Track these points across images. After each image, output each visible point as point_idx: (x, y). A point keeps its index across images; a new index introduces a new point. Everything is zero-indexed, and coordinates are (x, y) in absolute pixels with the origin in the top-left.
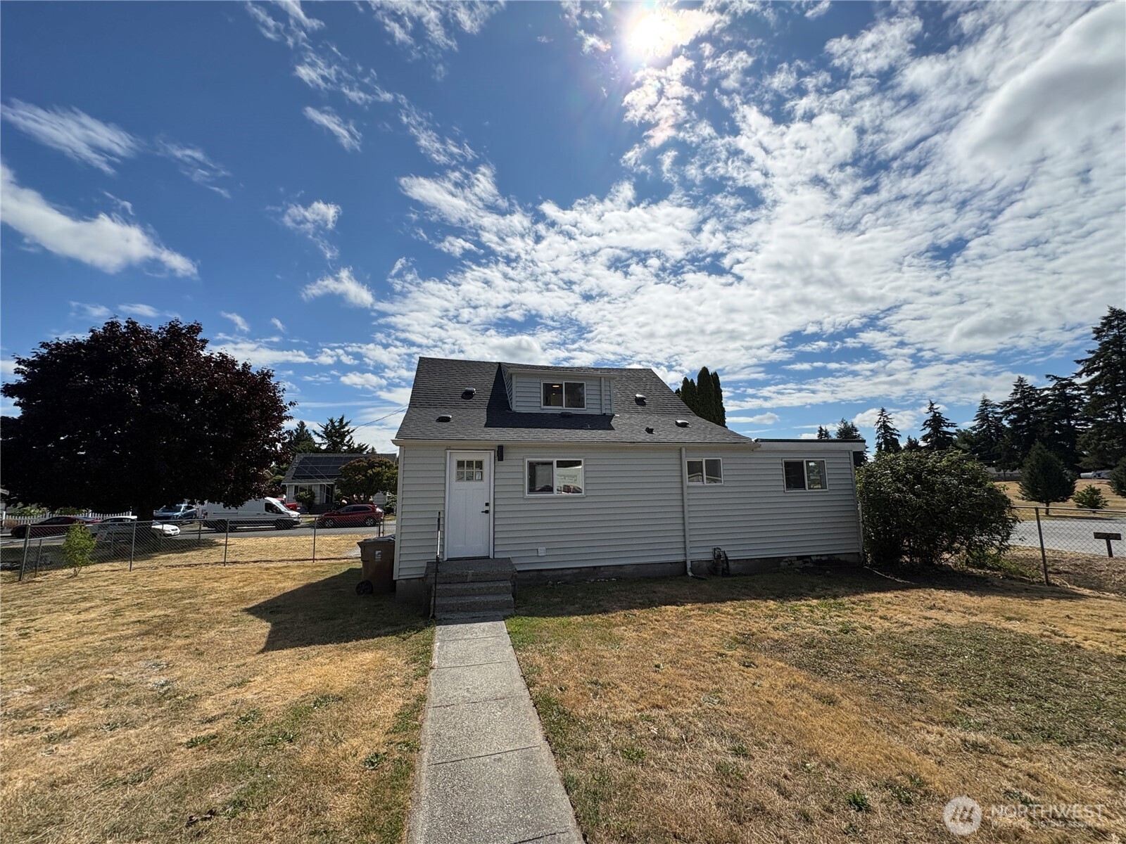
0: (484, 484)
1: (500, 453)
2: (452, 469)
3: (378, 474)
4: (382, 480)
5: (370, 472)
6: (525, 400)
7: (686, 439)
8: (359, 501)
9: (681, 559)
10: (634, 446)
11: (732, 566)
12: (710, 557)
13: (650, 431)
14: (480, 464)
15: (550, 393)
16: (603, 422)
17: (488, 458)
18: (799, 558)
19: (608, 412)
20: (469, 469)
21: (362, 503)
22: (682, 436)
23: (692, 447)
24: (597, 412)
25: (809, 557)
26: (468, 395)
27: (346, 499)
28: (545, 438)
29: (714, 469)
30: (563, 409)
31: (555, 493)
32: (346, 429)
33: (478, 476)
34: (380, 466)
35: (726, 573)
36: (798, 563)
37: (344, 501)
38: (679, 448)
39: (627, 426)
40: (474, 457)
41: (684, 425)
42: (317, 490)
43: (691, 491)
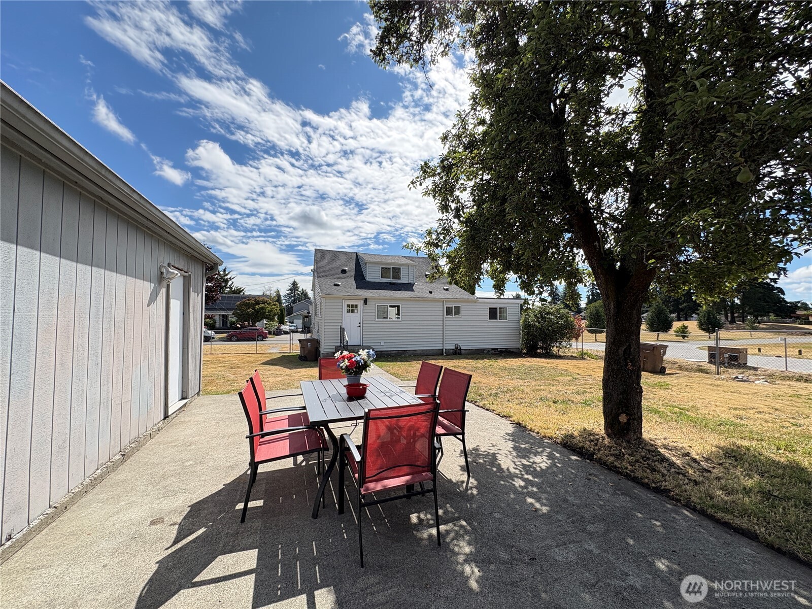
0: (358, 315)
1: (365, 302)
2: (345, 308)
3: (263, 308)
4: (265, 312)
5: (257, 307)
6: (371, 275)
7: (447, 296)
8: (249, 326)
9: (441, 348)
10: (424, 300)
11: (463, 352)
12: (454, 348)
13: (431, 292)
14: (356, 306)
15: (385, 271)
16: (409, 287)
17: (360, 304)
18: (492, 349)
19: (412, 282)
20: (352, 309)
21: (251, 326)
22: (446, 295)
23: (448, 300)
24: (407, 282)
25: (497, 349)
26: (344, 271)
27: (240, 324)
28: (384, 295)
29: (458, 311)
30: (390, 280)
31: (388, 319)
32: (228, 277)
33: (356, 311)
34: (264, 303)
35: (460, 354)
36: (491, 351)
37: (238, 325)
38: (442, 301)
39: (421, 288)
40: (354, 303)
41: (447, 290)
42: (217, 318)
43: (447, 319)
